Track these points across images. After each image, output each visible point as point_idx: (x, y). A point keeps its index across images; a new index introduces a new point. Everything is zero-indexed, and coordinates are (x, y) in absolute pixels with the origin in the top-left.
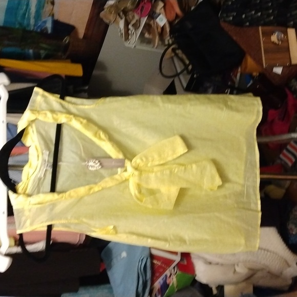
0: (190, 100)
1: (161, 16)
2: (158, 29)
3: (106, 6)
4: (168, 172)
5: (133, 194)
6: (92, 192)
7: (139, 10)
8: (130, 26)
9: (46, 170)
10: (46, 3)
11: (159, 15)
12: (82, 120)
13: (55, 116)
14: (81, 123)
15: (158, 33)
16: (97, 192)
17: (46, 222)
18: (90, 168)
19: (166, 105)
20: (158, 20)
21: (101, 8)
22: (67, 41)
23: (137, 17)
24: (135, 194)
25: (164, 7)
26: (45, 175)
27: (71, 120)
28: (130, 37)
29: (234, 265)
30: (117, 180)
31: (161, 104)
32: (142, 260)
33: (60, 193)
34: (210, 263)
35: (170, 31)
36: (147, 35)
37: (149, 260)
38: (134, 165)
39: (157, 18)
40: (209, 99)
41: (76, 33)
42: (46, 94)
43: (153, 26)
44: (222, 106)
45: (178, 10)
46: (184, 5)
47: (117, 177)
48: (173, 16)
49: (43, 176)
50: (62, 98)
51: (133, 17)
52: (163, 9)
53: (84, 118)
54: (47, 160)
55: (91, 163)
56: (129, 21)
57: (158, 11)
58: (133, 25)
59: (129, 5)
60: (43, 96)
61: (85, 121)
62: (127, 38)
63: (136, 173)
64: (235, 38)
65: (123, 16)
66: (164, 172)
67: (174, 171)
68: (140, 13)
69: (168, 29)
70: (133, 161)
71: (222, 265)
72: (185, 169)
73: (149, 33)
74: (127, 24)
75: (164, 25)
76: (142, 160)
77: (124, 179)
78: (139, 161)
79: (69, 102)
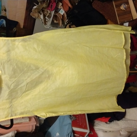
3: (33, 10)
7: (50, 8)
10: (2, 10)
11: (61, 9)
15: (61, 19)
20: (60, 12)
21: (31, 11)
22: (15, 30)
23: (49, 12)
25: (62, 5)
28: (47, 23)
29: (119, 131)
32: (69, 134)
34: (106, 132)
36: (55, 22)
37: (72, 134)
41: (19, 25)
43: (58, 16)
45: (70, 5)
46: (72, 2)
48: (67, 9)
51: (47, 12)
52: (62, 7)
56: (45, 14)
57: (59, 8)
58: (47, 17)
59: (44, 6)
62: (45, 24)
65: (42, 13)
69: (66, 16)
71: (113, 132)
73: (56, 20)
74: (44, 16)
75: (64, 14)
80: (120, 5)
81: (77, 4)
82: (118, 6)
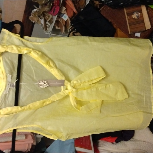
0: (107, 40)
1: (65, 15)
2: (63, 23)
3: (32, 13)
4: (95, 89)
5: (73, 104)
6: (45, 104)
8: (47, 23)
9: (10, 88)
11: (64, 14)
12: (38, 52)
13: (19, 49)
14: (38, 54)
15: (64, 25)
16: (48, 104)
17: (12, 127)
18: (41, 87)
19: (93, 43)
20: (63, 17)
21: (29, 14)
23: (51, 16)
24: (74, 104)
25: (66, 10)
26: (9, 92)
27: (30, 53)
28: (47, 29)
29: (127, 152)
30: (62, 95)
31: (89, 43)
33: (22, 106)
35: (71, 23)
38: (72, 85)
39: (62, 16)
40: (119, 39)
42: (11, 33)
43: (60, 21)
44: (128, 43)
45: (75, 10)
46: (77, 7)
47: (61, 93)
48: (72, 14)
49: (7, 93)
50: (22, 37)
51: (49, 16)
52: (66, 12)
53: (39, 51)
54: (10, 81)
55: (41, 83)
56: (47, 19)
57: (63, 12)
58: (49, 22)
59: (46, 9)
60: (9, 35)
61: (40, 53)
62: (46, 30)
63: (74, 90)
64: (110, 20)
65: (43, 17)
66: (92, 90)
67: (99, 89)
68: (53, 13)
69: (70, 22)
70: (72, 82)
72: (106, 87)
73: (58, 27)
74: (45, 21)
75: (67, 20)
76: (77, 81)
77: (66, 95)
78: (75, 82)
79: (27, 40)
80: (133, 13)
81: (82, 10)
82: (130, 14)
